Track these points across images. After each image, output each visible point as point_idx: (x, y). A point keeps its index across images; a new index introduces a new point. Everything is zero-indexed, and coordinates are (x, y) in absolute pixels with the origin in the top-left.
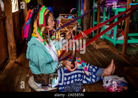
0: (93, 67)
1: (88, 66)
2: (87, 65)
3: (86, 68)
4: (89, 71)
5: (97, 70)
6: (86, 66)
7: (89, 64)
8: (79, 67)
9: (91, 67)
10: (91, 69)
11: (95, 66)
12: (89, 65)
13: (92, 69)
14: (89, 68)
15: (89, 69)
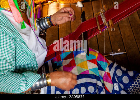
0: (125, 73)
1: (113, 70)
2: (110, 67)
3: (109, 74)
4: (113, 81)
5: (132, 79)
6: (107, 70)
7: (115, 65)
8: (91, 70)
9: (119, 73)
10: (118, 77)
11: (130, 70)
12: (116, 68)
13: (122, 76)
14: (115, 74)
15: (114, 77)
